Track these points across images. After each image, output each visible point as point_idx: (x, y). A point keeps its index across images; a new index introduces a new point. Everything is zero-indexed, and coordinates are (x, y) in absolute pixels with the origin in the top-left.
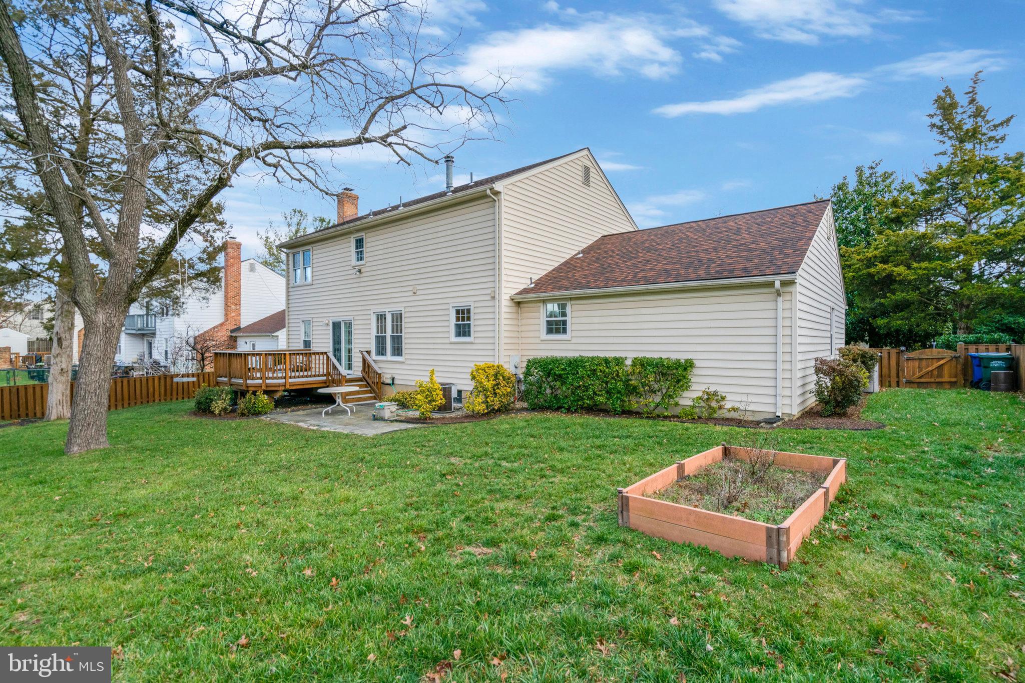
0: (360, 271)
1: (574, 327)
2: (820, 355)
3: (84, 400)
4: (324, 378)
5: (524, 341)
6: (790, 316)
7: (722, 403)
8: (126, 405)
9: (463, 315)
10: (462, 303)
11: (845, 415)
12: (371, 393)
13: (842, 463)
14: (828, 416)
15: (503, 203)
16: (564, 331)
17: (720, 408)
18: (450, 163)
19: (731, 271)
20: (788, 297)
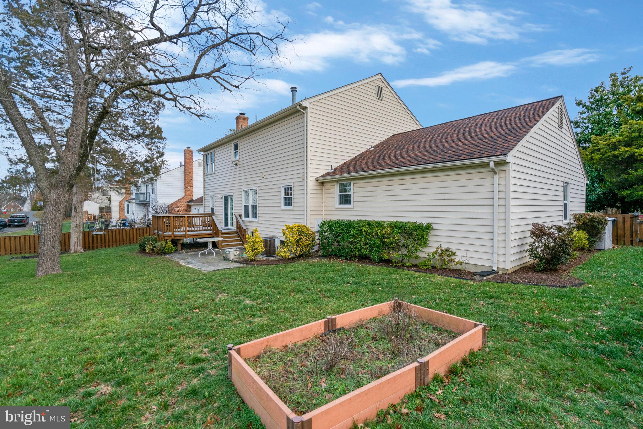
0: (236, 164)
1: (356, 199)
2: (536, 221)
3: (44, 244)
4: (211, 232)
5: (326, 208)
6: (504, 190)
7: (453, 258)
8: (118, 245)
9: (288, 190)
10: (288, 183)
11: (557, 270)
12: (240, 241)
13: (480, 327)
14: (541, 271)
15: (309, 114)
16: (350, 203)
17: (451, 261)
18: (294, 92)
19: (459, 156)
20: (502, 174)
